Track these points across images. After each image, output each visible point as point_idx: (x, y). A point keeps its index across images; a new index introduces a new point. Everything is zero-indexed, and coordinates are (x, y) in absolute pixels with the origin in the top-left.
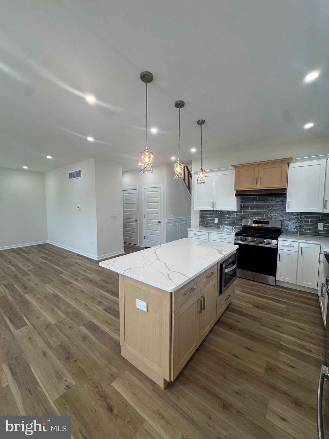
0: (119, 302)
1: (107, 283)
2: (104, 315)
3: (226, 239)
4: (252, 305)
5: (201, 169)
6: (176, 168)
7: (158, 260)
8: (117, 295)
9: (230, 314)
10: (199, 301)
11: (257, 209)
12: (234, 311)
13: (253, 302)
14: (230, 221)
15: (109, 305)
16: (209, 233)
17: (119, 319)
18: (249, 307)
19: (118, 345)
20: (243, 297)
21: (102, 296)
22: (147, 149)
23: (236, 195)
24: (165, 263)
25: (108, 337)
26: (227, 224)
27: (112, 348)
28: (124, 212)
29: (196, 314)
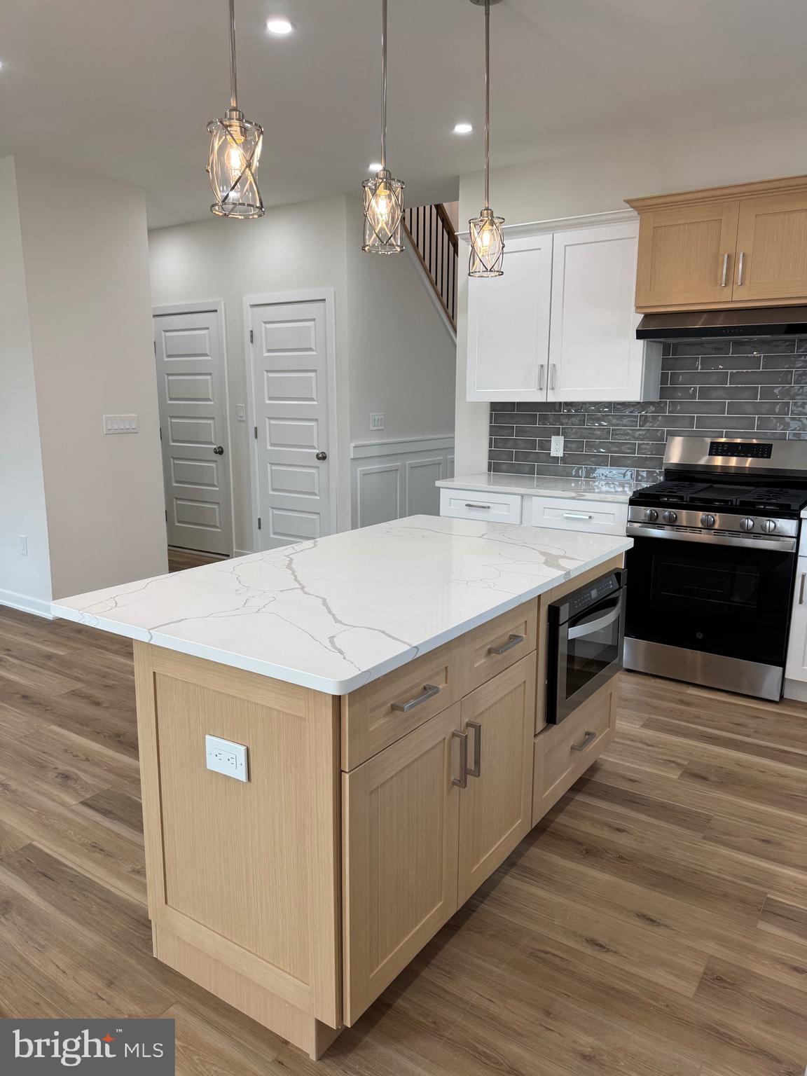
0: (138, 771)
1: (98, 704)
2: (84, 823)
3: (594, 521)
4: (679, 773)
5: (487, 209)
6: (373, 202)
7: (300, 591)
8: (129, 745)
9: (591, 805)
10: (457, 740)
11: (731, 393)
12: (609, 794)
13: (685, 763)
14: (614, 449)
15: (106, 787)
16: (522, 496)
17: (143, 833)
18: (668, 779)
19: (143, 924)
20: (648, 745)
21: (76, 756)
22: (235, 109)
23: (641, 334)
24: (324, 600)
25: (100, 898)
26: (603, 461)
27: (117, 936)
28: (166, 414)
29: (445, 788)
